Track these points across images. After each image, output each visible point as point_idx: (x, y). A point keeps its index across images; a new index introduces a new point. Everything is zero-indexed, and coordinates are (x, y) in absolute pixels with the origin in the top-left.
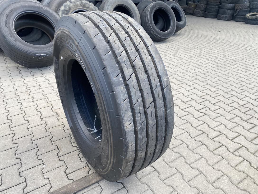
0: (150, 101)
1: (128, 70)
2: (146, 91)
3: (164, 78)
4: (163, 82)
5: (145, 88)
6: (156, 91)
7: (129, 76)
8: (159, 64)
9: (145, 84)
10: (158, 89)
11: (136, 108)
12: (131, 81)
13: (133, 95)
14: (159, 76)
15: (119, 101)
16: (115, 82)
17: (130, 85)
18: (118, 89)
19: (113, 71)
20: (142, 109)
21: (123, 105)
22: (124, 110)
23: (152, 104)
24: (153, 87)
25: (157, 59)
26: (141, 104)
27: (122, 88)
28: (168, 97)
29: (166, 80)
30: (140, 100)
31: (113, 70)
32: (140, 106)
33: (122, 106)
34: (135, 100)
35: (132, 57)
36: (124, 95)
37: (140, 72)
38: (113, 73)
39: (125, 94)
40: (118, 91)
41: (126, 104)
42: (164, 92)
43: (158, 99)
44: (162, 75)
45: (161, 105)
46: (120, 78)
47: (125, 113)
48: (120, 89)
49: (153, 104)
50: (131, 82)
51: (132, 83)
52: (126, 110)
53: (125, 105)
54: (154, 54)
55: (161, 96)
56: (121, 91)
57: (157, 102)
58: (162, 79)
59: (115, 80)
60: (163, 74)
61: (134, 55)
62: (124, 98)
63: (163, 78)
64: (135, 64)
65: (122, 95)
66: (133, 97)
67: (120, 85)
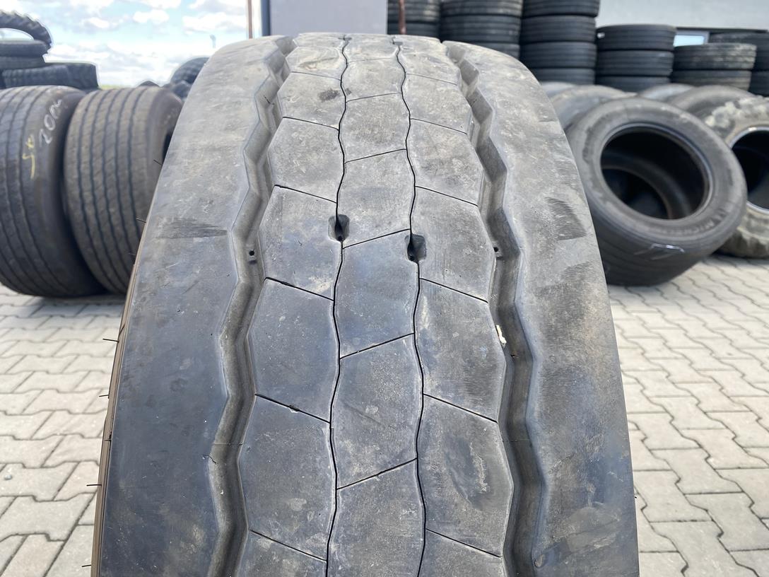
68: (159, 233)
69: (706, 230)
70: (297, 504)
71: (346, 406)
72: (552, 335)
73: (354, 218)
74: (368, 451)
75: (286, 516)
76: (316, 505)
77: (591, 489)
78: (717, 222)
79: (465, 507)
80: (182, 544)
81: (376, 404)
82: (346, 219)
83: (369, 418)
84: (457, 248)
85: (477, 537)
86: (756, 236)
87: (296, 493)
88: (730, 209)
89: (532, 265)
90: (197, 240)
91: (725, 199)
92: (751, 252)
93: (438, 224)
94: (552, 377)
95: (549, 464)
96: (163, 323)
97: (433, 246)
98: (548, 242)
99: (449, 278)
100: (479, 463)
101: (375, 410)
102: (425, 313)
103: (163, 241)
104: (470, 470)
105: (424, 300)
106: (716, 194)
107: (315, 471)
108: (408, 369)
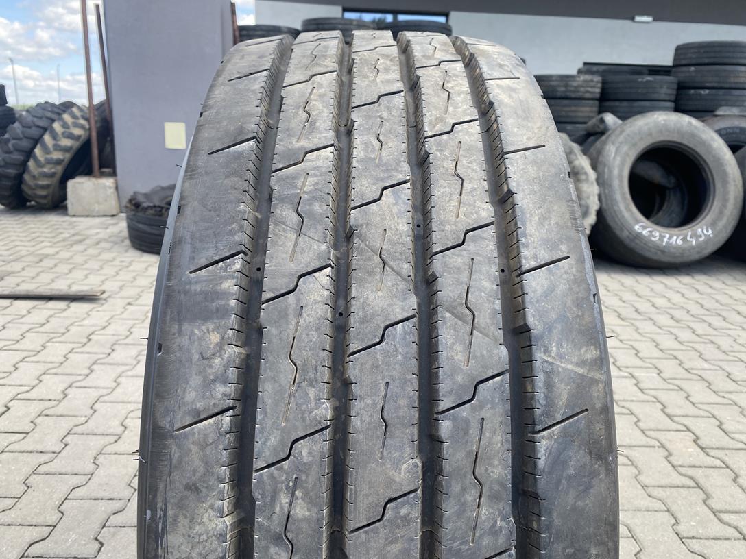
0: (390, 482)
1: (296, 242)
2: (374, 404)
3: (561, 356)
4: (540, 380)
5: (374, 384)
6: (462, 429)
7: (285, 280)
8: (545, 256)
9: (386, 354)
10: (486, 413)
11: (263, 495)
12: (291, 311)
13: (269, 401)
14: (525, 330)
15: (167, 411)
16: (186, 292)
17: (271, 331)
18: (185, 341)
19: (210, 232)
20: (305, 519)
21: (179, 447)
22: (179, 480)
23: (403, 511)
24: (443, 388)
25: (541, 224)
26: (318, 479)
27: (215, 338)
28: (571, 498)
29: (580, 370)
30: (314, 451)
31: (207, 229)
32: (298, 493)
33: (176, 453)
34: (273, 441)
35: (365, 182)
36: (208, 384)
37: (370, 273)
38: (198, 245)
39: (214, 381)
40: (180, 348)
41: (203, 445)
42: (534, 449)
43: (464, 490)
44: (549, 329)
45: (487, 540)
46: (227, 278)
47: (181, 506)
48: (199, 339)
49: (412, 510)
50: (284, 315)
51: (287, 323)
52: (193, 488)
53: (194, 449)
54: (533, 192)
55: (499, 470)
56: (196, 356)
57: (449, 509)
58: (539, 355)
59: (190, 283)
60: (559, 326)
61: (382, 175)
62: (200, 405)
63: (547, 351)
64: (361, 222)
65: (195, 380)
66: (265, 412)
67: (206, 316)
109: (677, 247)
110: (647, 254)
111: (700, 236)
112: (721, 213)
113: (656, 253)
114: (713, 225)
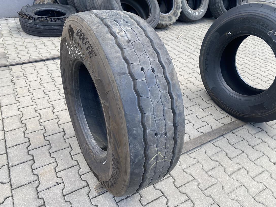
68: (116, 75)
69: (151, 24)
70: (149, 109)
71: (152, 95)
72: (172, 80)
73: (144, 67)
74: (156, 100)
75: (148, 111)
76: (151, 108)
77: (179, 98)
78: (154, 21)
79: (167, 104)
80: (137, 118)
81: (155, 94)
82: (143, 68)
83: (155, 96)
84: (158, 69)
85: (169, 107)
86: (162, 22)
87: (149, 108)
88: (156, 16)
89: (167, 70)
90: (123, 75)
91: (155, 13)
92: (160, 27)
93: (155, 66)
94: (173, 85)
95: (174, 96)
96: (124, 90)
97: (155, 69)
98: (168, 66)
99: (159, 74)
100: (167, 98)
101: (155, 95)
102: (157, 80)
103: (118, 76)
104: (167, 99)
105: (157, 78)
106: (153, 12)
107: (150, 104)
108: (157, 89)
109: (197, 16)
110: (191, 18)
111: (201, 12)
112: (205, 4)
113: (193, 18)
114: (204, 8)
